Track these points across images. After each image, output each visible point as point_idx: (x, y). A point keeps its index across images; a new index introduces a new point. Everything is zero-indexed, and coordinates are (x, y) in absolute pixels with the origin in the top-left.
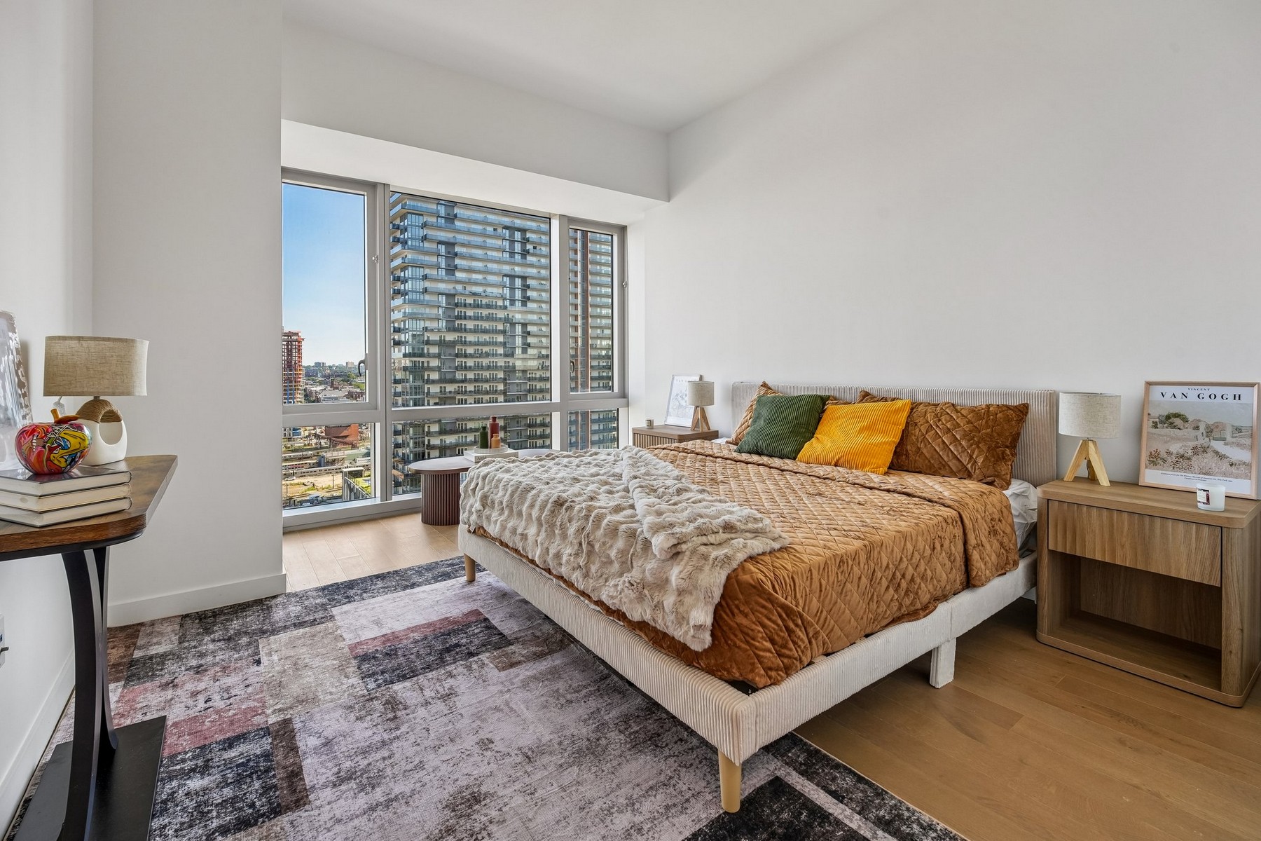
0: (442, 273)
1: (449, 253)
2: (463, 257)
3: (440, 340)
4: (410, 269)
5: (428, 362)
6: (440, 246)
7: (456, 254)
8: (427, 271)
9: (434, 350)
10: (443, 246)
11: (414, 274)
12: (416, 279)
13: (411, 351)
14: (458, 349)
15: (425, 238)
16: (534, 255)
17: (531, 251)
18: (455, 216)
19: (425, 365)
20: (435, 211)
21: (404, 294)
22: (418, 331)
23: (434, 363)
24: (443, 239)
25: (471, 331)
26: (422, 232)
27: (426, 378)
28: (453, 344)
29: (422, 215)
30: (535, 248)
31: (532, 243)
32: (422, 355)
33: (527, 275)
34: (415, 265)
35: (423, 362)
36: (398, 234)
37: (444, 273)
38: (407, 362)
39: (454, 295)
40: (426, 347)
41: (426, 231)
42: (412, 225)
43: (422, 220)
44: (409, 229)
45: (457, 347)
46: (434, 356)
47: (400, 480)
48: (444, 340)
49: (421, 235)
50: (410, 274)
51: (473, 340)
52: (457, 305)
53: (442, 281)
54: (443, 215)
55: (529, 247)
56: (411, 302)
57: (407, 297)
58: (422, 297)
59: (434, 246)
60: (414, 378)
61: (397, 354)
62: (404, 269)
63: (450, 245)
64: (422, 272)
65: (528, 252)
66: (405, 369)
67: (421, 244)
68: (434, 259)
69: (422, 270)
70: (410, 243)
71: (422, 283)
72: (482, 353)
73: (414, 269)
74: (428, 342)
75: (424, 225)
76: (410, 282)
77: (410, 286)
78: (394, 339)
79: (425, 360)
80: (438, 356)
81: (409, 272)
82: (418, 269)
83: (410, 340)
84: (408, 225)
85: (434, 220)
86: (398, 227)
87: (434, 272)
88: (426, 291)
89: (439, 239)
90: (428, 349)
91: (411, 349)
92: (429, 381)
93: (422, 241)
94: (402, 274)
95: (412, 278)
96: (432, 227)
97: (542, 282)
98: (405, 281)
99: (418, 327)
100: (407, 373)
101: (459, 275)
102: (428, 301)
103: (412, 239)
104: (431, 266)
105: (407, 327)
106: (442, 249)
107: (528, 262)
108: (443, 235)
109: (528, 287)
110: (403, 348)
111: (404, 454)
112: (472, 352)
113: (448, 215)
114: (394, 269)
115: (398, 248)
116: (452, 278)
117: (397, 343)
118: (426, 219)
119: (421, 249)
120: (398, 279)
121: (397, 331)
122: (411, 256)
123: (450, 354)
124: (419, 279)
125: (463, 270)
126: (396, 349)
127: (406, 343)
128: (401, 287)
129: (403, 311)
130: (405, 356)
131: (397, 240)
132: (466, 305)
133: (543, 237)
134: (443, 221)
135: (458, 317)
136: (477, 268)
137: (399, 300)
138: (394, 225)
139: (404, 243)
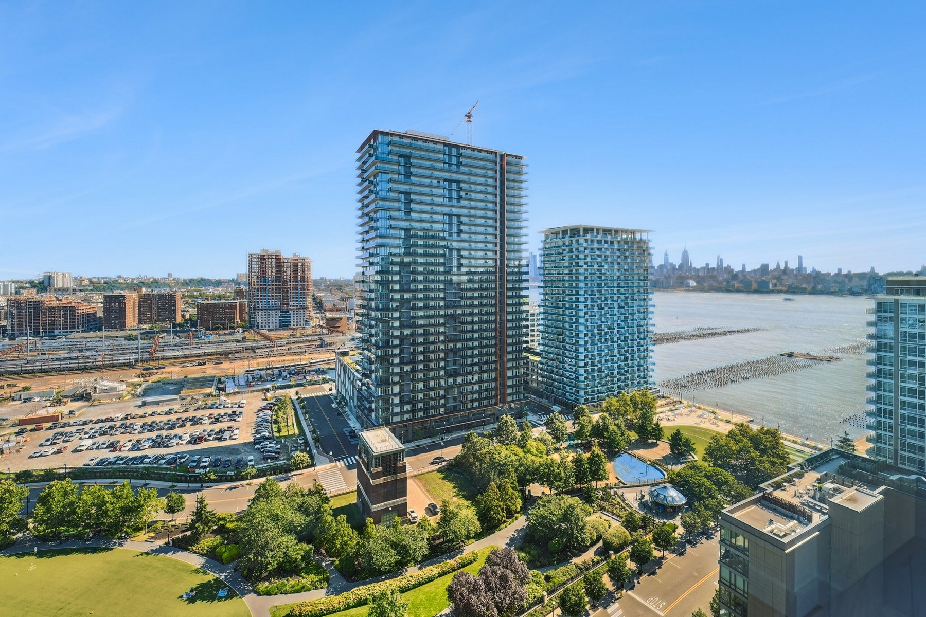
0: (402, 214)
1: (407, 200)
2: (417, 203)
3: (401, 261)
4: (380, 211)
5: (392, 277)
6: (400, 195)
7: (411, 200)
9: (396, 269)
10: (403, 195)
11: (383, 215)
12: (385, 218)
13: (380, 270)
14: (413, 268)
15: (390, 190)
16: (466, 199)
17: (464, 197)
18: (411, 173)
19: (390, 279)
20: (397, 171)
21: (376, 229)
22: (386, 256)
23: (396, 278)
24: (402, 190)
25: (421, 255)
27: (391, 288)
28: (408, 264)
29: (388, 173)
30: (466, 194)
31: (465, 191)
32: (388, 272)
33: (461, 214)
34: (383, 209)
35: (389, 277)
36: (372, 187)
37: (403, 214)
38: (378, 278)
39: (410, 230)
40: (390, 266)
41: (391, 185)
42: (382, 181)
43: (388, 177)
44: (380, 184)
46: (396, 273)
47: (373, 360)
48: (403, 261)
49: (388, 187)
51: (423, 261)
52: (412, 237)
53: (402, 219)
54: (403, 173)
55: (462, 194)
56: (381, 236)
57: (379, 231)
58: (388, 231)
59: (396, 195)
60: (383, 289)
61: (372, 270)
62: (376, 212)
63: (407, 194)
64: (388, 214)
65: (461, 197)
66: (377, 282)
67: (388, 194)
68: (396, 204)
69: (388, 212)
70: (380, 193)
71: (388, 221)
72: (429, 270)
73: (383, 212)
74: (392, 263)
75: (390, 180)
76: (380, 221)
77: (380, 224)
78: (369, 261)
80: (398, 273)
81: (380, 214)
82: (385, 212)
83: (380, 261)
84: (379, 181)
85: (396, 176)
86: (372, 184)
87: (396, 214)
88: (391, 227)
89: (400, 190)
90: (392, 268)
91: (380, 268)
92: (393, 291)
93: (389, 192)
94: (375, 216)
95: (381, 218)
96: (395, 182)
98: (377, 220)
99: (386, 252)
100: (378, 285)
102: (392, 234)
103: (381, 191)
104: (395, 209)
105: (378, 253)
106: (402, 197)
107: (462, 205)
108: (403, 187)
109: (462, 222)
110: (375, 267)
111: (375, 341)
112: (422, 270)
113: (407, 173)
114: (370, 212)
115: (373, 197)
116: (409, 217)
117: (371, 264)
118: (391, 176)
119: (388, 197)
120: (372, 219)
121: (371, 255)
122: (380, 203)
123: (407, 272)
124: (386, 219)
125: (416, 212)
126: (371, 268)
127: (377, 264)
128: (375, 225)
129: (375, 241)
130: (377, 273)
131: (371, 192)
132: (418, 237)
133: (473, 186)
134: (403, 177)
135: (412, 246)
136: (426, 210)
137: (373, 234)
138: (370, 181)
139: (377, 193)
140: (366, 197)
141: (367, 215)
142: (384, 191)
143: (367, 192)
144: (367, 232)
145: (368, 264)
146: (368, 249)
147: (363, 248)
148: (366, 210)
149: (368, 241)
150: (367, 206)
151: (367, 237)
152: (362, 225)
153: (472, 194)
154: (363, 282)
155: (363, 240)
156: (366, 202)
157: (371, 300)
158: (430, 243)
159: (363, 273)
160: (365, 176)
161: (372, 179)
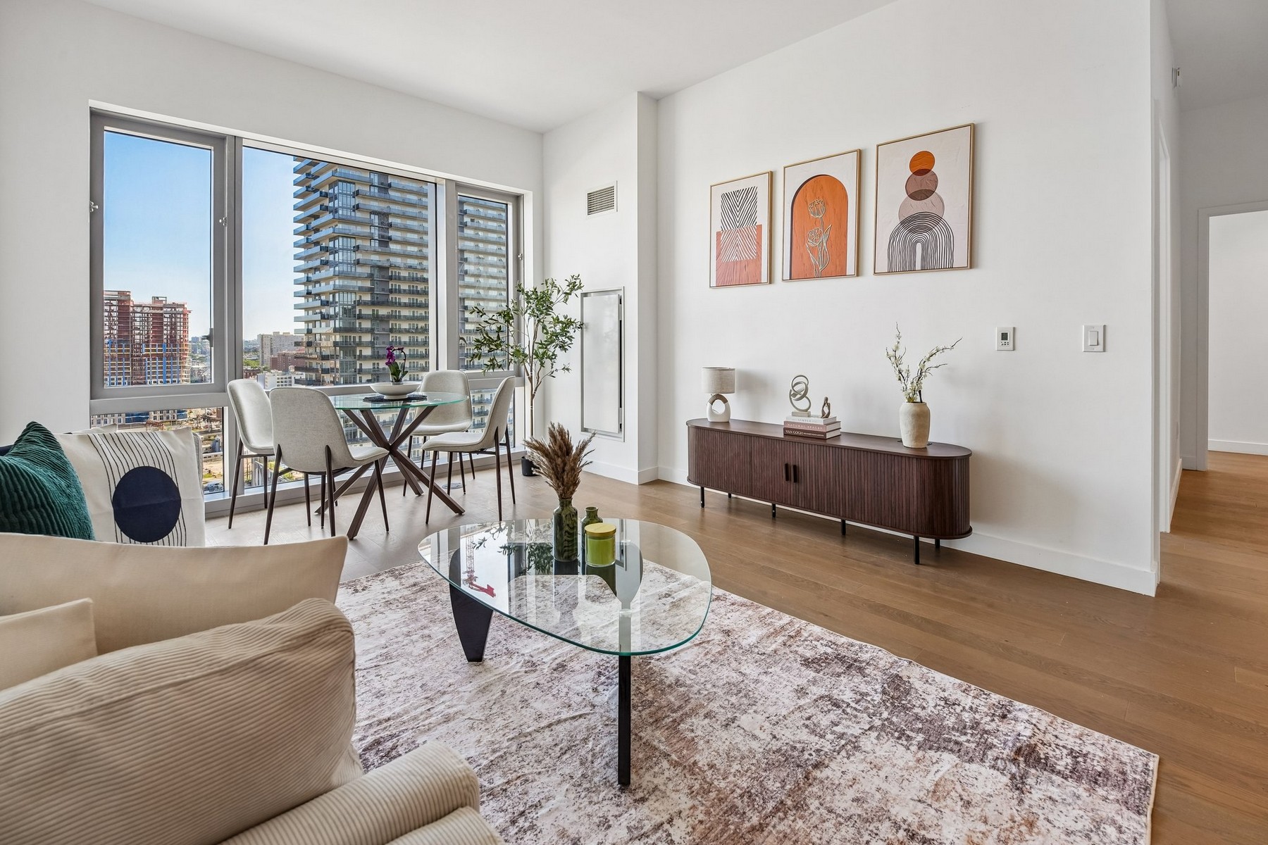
0: (375, 244)
1: (382, 223)
2: (398, 229)
3: (373, 314)
4: (341, 239)
5: (360, 337)
6: (373, 216)
7: (390, 225)
8: (359, 242)
9: (367, 324)
10: (377, 217)
11: (345, 244)
12: (347, 250)
13: (341, 325)
14: (392, 324)
15: (357, 208)
16: (471, 228)
17: (469, 223)
18: (390, 185)
19: (357, 340)
20: (368, 180)
21: (335, 264)
22: (350, 305)
23: (367, 338)
24: (376, 209)
25: (406, 305)
26: (354, 202)
27: (358, 353)
28: (384, 319)
29: (354, 183)
30: (472, 221)
31: (470, 216)
32: (352, 330)
33: (464, 248)
34: (346, 236)
35: (354, 338)
36: (326, 202)
37: (377, 245)
38: (338, 338)
39: (387, 269)
40: (358, 321)
41: (358, 201)
42: (342, 194)
43: (353, 188)
44: (340, 198)
45: (390, 323)
46: (367, 331)
48: (377, 314)
49: (353, 204)
50: (341, 244)
51: (408, 315)
52: (391, 278)
53: (376, 252)
54: (377, 184)
55: (467, 219)
56: (340, 275)
57: (337, 268)
58: (353, 269)
59: (367, 216)
60: (345, 354)
61: (323, 328)
62: (333, 239)
63: (383, 215)
64: (353, 243)
65: (465, 225)
66: (336, 344)
67: (353, 214)
68: (366, 230)
69: (353, 240)
70: (340, 212)
71: (353, 254)
72: (417, 328)
73: (345, 239)
74: (360, 317)
75: (357, 194)
76: (341, 253)
77: (341, 258)
78: (321, 313)
79: (357, 336)
80: (371, 331)
81: (339, 243)
82: (349, 240)
83: (341, 314)
84: (339, 193)
85: (366, 189)
86: (326, 195)
87: (367, 243)
88: (358, 263)
89: (373, 208)
90: (360, 323)
91: (341, 323)
92: (361, 357)
93: (354, 211)
94: (331, 244)
95: (343, 249)
96: (364, 197)
97: (480, 256)
98: (334, 251)
99: (349, 300)
100: (338, 348)
101: (393, 247)
102: (360, 273)
103: (343, 208)
104: (363, 237)
105: (337, 300)
106: (376, 219)
107: (466, 235)
108: (375, 205)
109: (466, 260)
110: (332, 322)
112: (407, 327)
113: (382, 184)
114: (324, 238)
115: (327, 217)
116: (386, 250)
117: (325, 317)
118: (358, 187)
119: (353, 219)
120: (326, 249)
121: (326, 304)
122: (340, 226)
123: (384, 330)
124: (350, 250)
125: (397, 242)
126: (324, 324)
127: (334, 317)
128: (331, 258)
129: (332, 283)
130: (336, 330)
131: (326, 209)
132: (399, 279)
133: (481, 210)
134: (376, 190)
135: (391, 291)
136: (412, 241)
137: (326, 272)
138: (321, 193)
139: (336, 211)
140: (316, 217)
141: (317, 243)
142: (347, 208)
143: (316, 209)
144: (316, 269)
145: (318, 317)
146: (319, 295)
147: (309, 293)
148: (314, 237)
149: (318, 282)
150: (317, 230)
151: (314, 277)
152: (306, 258)
153: (481, 222)
154: (309, 344)
155: (308, 281)
156: (314, 223)
157: (326, 371)
158: (419, 289)
159: (309, 332)
160: (314, 183)
161: (325, 189)
